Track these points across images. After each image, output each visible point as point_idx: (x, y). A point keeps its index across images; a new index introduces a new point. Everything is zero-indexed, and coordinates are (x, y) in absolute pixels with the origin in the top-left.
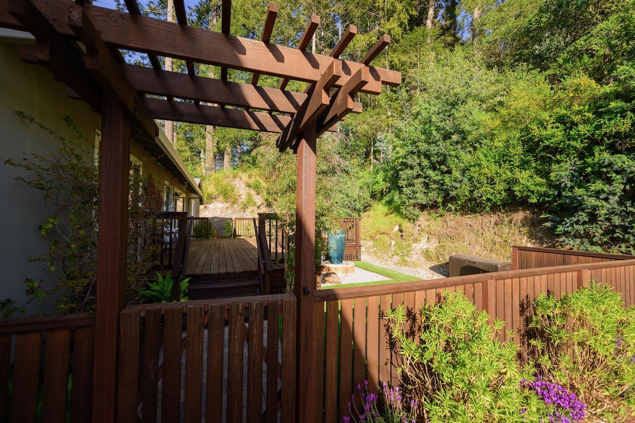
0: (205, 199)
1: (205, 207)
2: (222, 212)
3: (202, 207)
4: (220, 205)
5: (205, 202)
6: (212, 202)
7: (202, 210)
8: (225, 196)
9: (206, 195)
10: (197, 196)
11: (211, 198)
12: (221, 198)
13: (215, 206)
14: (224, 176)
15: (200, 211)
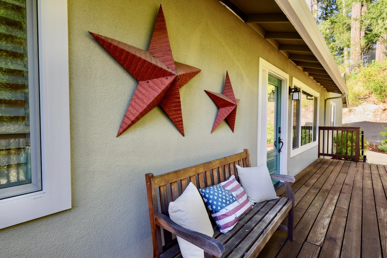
0: (350, 100)
1: (350, 111)
2: (375, 116)
3: (345, 110)
4: (373, 107)
5: (350, 104)
6: (360, 104)
7: (345, 114)
8: (380, 94)
9: (352, 96)
10: (339, 95)
11: (360, 99)
12: (374, 97)
13: (363, 108)
14: (379, 69)
15: (343, 116)
